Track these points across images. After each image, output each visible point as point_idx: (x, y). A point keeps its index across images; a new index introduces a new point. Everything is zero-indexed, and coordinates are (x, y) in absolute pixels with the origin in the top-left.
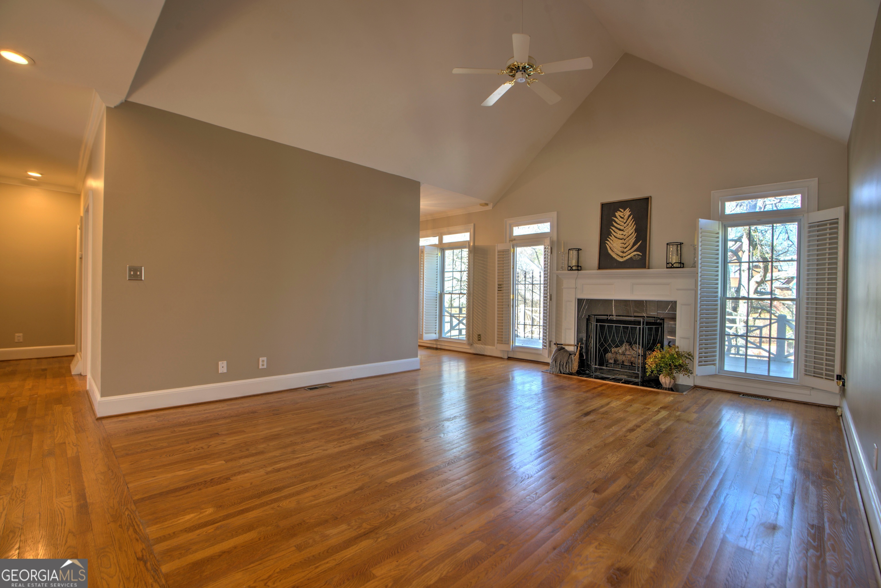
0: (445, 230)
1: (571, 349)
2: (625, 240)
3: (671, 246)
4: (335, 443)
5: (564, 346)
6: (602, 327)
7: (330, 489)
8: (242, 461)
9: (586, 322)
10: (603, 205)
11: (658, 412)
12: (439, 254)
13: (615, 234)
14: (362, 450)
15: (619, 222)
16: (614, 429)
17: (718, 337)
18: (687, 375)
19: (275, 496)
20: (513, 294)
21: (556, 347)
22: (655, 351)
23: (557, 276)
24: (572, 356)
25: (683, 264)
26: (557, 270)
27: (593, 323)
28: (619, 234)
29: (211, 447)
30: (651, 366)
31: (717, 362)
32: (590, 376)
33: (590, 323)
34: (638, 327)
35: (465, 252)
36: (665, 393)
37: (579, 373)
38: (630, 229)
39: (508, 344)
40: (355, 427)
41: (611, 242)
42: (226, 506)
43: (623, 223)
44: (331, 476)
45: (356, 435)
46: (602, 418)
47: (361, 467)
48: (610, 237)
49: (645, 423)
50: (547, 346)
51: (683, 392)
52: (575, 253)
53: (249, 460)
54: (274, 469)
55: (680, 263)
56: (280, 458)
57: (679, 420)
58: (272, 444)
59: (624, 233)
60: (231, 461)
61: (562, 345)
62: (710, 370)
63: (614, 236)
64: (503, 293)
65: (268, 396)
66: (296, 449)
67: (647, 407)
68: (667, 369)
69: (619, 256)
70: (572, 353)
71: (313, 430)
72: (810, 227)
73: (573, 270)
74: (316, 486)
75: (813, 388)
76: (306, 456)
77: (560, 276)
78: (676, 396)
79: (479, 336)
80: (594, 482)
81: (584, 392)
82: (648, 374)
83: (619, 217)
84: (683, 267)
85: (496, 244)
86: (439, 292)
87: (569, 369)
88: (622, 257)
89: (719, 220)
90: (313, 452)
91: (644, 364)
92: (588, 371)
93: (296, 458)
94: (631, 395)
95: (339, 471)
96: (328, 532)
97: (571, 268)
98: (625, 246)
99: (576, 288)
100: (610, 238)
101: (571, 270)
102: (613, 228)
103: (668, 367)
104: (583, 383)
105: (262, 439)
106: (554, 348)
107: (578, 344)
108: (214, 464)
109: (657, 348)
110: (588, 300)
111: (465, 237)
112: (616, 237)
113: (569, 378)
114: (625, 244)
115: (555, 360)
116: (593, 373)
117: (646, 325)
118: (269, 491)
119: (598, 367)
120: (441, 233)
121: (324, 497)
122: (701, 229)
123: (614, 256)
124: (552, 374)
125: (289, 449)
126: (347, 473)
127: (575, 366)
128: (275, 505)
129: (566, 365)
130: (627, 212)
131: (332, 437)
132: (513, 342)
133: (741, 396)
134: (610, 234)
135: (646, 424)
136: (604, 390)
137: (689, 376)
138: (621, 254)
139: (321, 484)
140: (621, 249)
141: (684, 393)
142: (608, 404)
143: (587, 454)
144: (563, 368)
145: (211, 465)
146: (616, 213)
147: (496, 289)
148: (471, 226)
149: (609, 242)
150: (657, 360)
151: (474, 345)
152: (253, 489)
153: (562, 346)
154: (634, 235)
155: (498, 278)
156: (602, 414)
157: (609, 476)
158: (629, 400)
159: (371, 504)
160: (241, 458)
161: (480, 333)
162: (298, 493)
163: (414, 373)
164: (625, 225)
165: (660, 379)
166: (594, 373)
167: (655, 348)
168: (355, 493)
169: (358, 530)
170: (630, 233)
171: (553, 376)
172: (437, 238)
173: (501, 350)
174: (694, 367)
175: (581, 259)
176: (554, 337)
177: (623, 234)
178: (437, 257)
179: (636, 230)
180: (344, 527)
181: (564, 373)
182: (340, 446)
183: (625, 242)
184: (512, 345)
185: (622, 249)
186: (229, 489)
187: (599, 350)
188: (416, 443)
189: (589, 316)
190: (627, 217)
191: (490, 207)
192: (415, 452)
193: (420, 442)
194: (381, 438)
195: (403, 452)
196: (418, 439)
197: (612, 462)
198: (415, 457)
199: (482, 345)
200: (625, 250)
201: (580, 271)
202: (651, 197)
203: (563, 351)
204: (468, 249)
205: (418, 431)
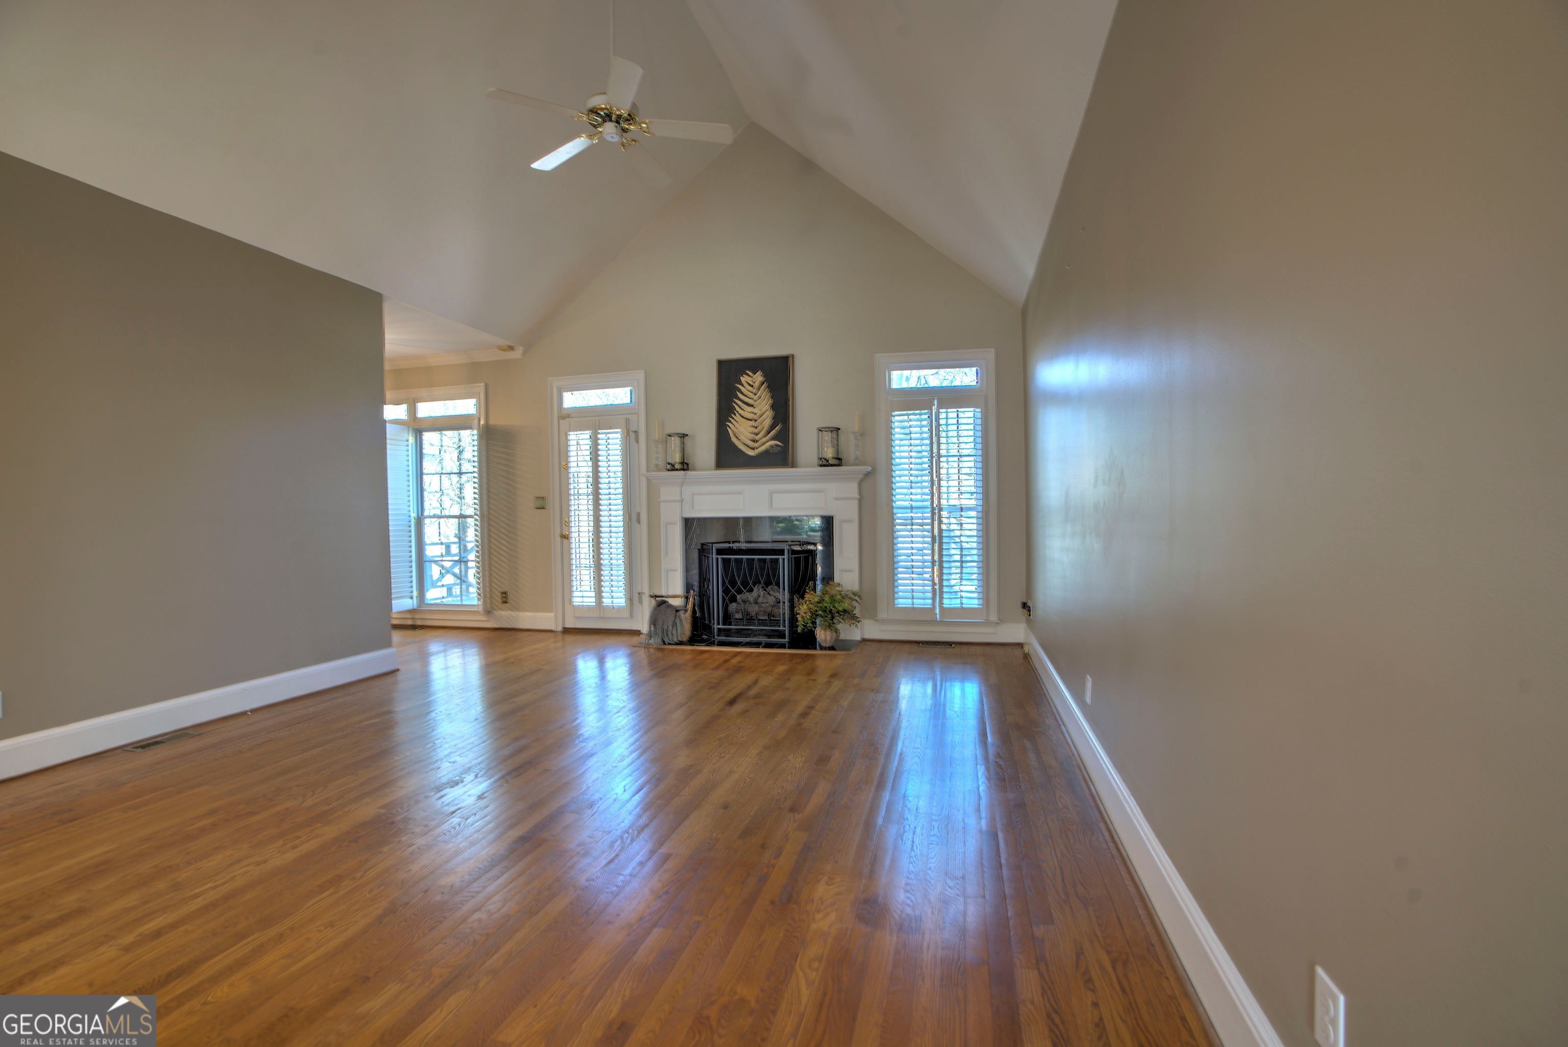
0: (423, 392)
1: (677, 602)
2: (756, 421)
3: (824, 433)
4: (280, 843)
5: (666, 599)
6: (726, 562)
7: (319, 931)
9: (698, 554)
10: (721, 364)
11: (829, 683)
12: (411, 440)
13: (740, 411)
15: (746, 392)
16: (780, 717)
18: (855, 625)
21: (654, 601)
22: (807, 592)
23: (648, 479)
24: (681, 613)
25: (841, 460)
26: (648, 470)
27: (710, 556)
28: (747, 412)
30: (805, 615)
32: (711, 644)
33: (705, 556)
34: (781, 557)
35: (469, 438)
36: (826, 655)
37: (692, 641)
38: (763, 404)
40: (308, 803)
41: (736, 424)
43: (752, 395)
44: (305, 907)
45: (321, 817)
46: (757, 705)
47: (368, 873)
48: (733, 416)
49: (818, 702)
51: (851, 650)
52: (676, 441)
54: (140, 935)
55: (837, 459)
57: (860, 690)
59: (755, 411)
61: (662, 597)
63: (740, 415)
66: (179, 881)
67: (811, 678)
68: (827, 618)
69: (748, 446)
70: (679, 609)
71: (203, 831)
73: (677, 470)
74: (281, 937)
76: (217, 887)
77: (653, 481)
78: (844, 657)
79: (504, 595)
80: (786, 798)
81: (711, 670)
82: (798, 629)
83: (746, 385)
84: (841, 465)
86: (413, 515)
87: (677, 635)
88: (753, 449)
90: (230, 875)
91: (793, 615)
92: (706, 635)
94: (783, 664)
95: (320, 894)
96: (363, 1010)
97: (673, 466)
98: (756, 431)
99: (682, 501)
100: (733, 418)
101: (673, 469)
102: (738, 402)
103: (828, 615)
104: (705, 656)
105: (60, 883)
106: (650, 605)
107: (688, 592)
109: (809, 588)
110: (699, 519)
111: (467, 406)
112: (742, 417)
113: (680, 650)
114: (756, 428)
115: (654, 623)
116: (714, 637)
117: (792, 555)
119: (723, 627)
120: (413, 399)
121: (314, 951)
123: (741, 447)
124: (651, 648)
125: (162, 885)
126: (341, 893)
127: (685, 628)
128: (196, 1003)
129: (672, 630)
130: (759, 377)
131: (264, 834)
132: (570, 601)
133: (921, 645)
134: (732, 411)
135: (820, 704)
136: (741, 662)
138: (751, 444)
139: (292, 929)
140: (751, 436)
141: (854, 652)
142: (756, 682)
143: (759, 762)
144: (667, 636)
146: (741, 377)
148: (481, 387)
149: (732, 423)
150: (811, 606)
151: (495, 612)
153: (664, 599)
154: (770, 414)
156: (754, 698)
157: (802, 784)
158: (783, 672)
159: (430, 931)
161: (506, 589)
162: (241, 964)
164: (756, 398)
165: (816, 635)
166: (716, 637)
167: (807, 588)
168: (381, 923)
169: (426, 985)
170: (764, 410)
171: (652, 651)
172: (405, 406)
175: (688, 449)
176: (645, 585)
177: (752, 413)
178: (408, 446)
179: (773, 407)
180: (393, 988)
181: (670, 644)
182: (295, 847)
183: (756, 425)
184: (570, 606)
185: (753, 436)
187: (724, 599)
188: (463, 805)
189: (703, 545)
190: (757, 385)
191: (517, 354)
192: (469, 820)
193: (469, 801)
194: (382, 811)
195: (445, 826)
196: (463, 797)
197: (797, 765)
198: (473, 830)
199: (511, 610)
200: (757, 438)
201: (689, 473)
202: (793, 356)
203: (663, 606)
204: (475, 432)
205: (454, 784)
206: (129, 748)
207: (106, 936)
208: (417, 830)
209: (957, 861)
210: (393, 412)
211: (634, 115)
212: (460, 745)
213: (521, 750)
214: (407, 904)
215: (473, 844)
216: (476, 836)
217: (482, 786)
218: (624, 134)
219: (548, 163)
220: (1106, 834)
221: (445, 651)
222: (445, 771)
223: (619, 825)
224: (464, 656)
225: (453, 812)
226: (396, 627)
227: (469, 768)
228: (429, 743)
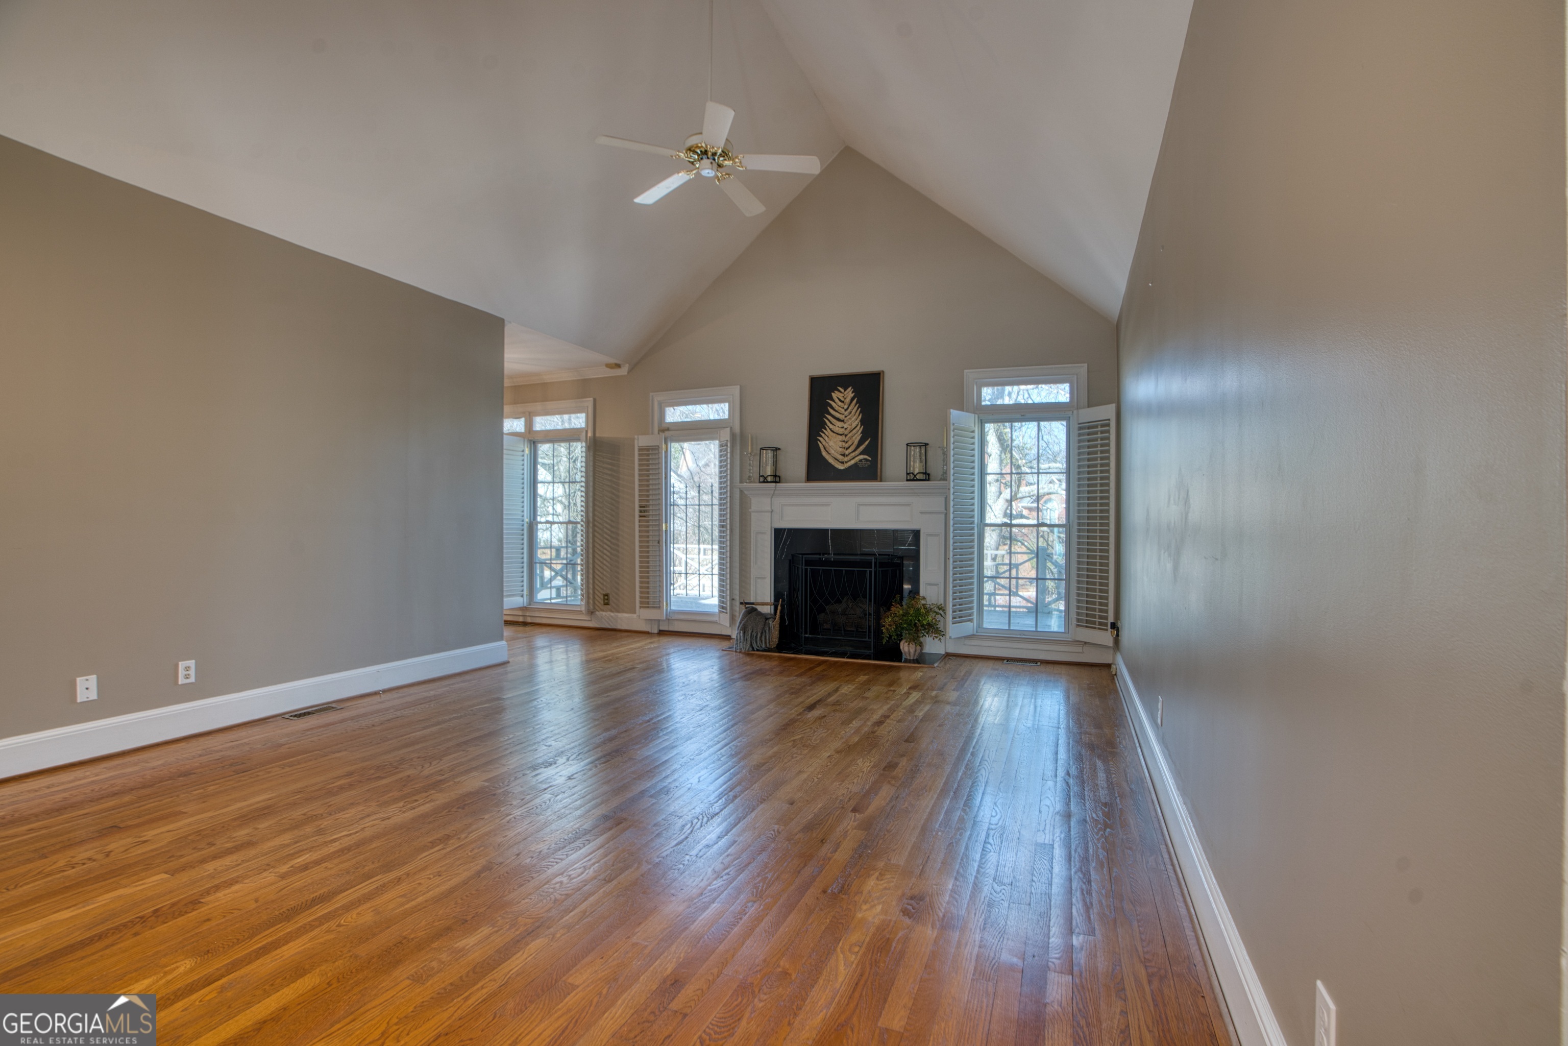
0: (538, 406)
1: (767, 610)
2: (846, 435)
3: (913, 448)
4: (401, 804)
5: (755, 606)
6: (815, 573)
7: (430, 879)
8: (210, 867)
9: (787, 565)
10: (814, 380)
11: (908, 694)
12: (527, 451)
13: (831, 426)
14: (458, 808)
15: (837, 408)
16: (855, 724)
17: (975, 580)
18: (938, 639)
19: (321, 911)
20: (666, 522)
21: (744, 607)
22: (893, 605)
23: (741, 492)
24: (770, 620)
25: (929, 475)
26: (741, 482)
27: (800, 567)
28: (837, 426)
29: (112, 854)
30: (890, 627)
31: (975, 616)
32: (799, 651)
33: (795, 566)
34: (868, 570)
35: (579, 449)
36: (909, 667)
37: (780, 648)
38: (853, 419)
39: (659, 607)
40: (426, 772)
41: (826, 438)
42: (221, 949)
43: (843, 410)
44: (419, 858)
45: (435, 785)
46: (834, 711)
47: (471, 834)
48: (824, 431)
49: (894, 711)
50: (728, 608)
51: (934, 663)
52: (770, 454)
53: (228, 861)
54: (292, 867)
55: (925, 473)
56: (295, 846)
57: (937, 702)
58: (263, 825)
59: (845, 426)
60: (184, 870)
61: (753, 604)
62: (968, 628)
63: (830, 429)
64: (648, 521)
65: (202, 739)
66: (322, 826)
67: (891, 689)
68: (911, 631)
69: (838, 460)
70: (769, 617)
71: (342, 789)
72: (1080, 429)
73: (768, 482)
74: (399, 880)
75: (1085, 643)
76: (350, 835)
77: (746, 492)
78: (926, 670)
79: (606, 597)
80: (850, 799)
81: (796, 676)
82: (884, 641)
83: (837, 400)
84: (929, 480)
85: (636, 437)
86: (527, 520)
87: (766, 642)
88: (842, 463)
89: (975, 413)
90: (363, 826)
91: (879, 626)
92: (793, 642)
93: (332, 840)
94: (865, 675)
95: (431, 848)
96: (460, 944)
97: (765, 478)
98: (847, 445)
99: (772, 511)
100: (824, 433)
101: (765, 481)
102: (829, 417)
103: (913, 628)
104: (792, 662)
105: (235, 819)
106: (740, 611)
107: (777, 599)
108: (143, 884)
109: (896, 601)
110: (790, 530)
111: (578, 421)
112: (833, 431)
113: (769, 656)
114: (846, 442)
115: (744, 629)
116: (801, 646)
117: (879, 567)
118: (304, 905)
119: (810, 635)
120: (530, 413)
121: (424, 894)
122: (953, 424)
123: (831, 461)
124: (740, 652)
125: (309, 829)
126: (448, 850)
127: (774, 637)
128: (332, 924)
129: (761, 637)
130: (849, 393)
131: (389, 795)
132: (667, 605)
133: (1005, 661)
134: (823, 426)
135: (895, 713)
136: (824, 670)
137: (940, 639)
138: (840, 458)
139: (408, 874)
140: (841, 449)
141: (936, 665)
142: (837, 690)
143: (829, 763)
144: (756, 642)
145: (136, 886)
146: (832, 393)
147: (637, 513)
148: (589, 402)
149: (823, 438)
150: (897, 619)
151: (597, 613)
152: (267, 909)
153: (753, 606)
154: (860, 429)
155: (640, 496)
156: (833, 705)
157: (867, 787)
158: (865, 681)
159: (519, 887)
160: (203, 861)
161: (608, 592)
162: (368, 898)
163: (499, 670)
164: (846, 413)
165: (901, 648)
166: (803, 645)
167: (893, 601)
168: (479, 877)
169: (513, 930)
170: (854, 425)
171: (741, 655)
172: (523, 420)
173: (646, 620)
174: (947, 626)
175: (781, 464)
176: (737, 592)
177: (843, 427)
178: (523, 456)
179: (863, 422)
180: (485, 930)
181: (758, 650)
182: (413, 808)
183: (846, 439)
184: (667, 610)
185: (843, 450)
186: (208, 920)
187: (812, 609)
188: (554, 783)
189: (793, 556)
190: (848, 400)
191: (623, 371)
192: (558, 797)
193: (560, 780)
194: (486, 784)
195: (538, 801)
196: (555, 777)
197: (865, 769)
198: (561, 806)
199: (612, 611)
200: (847, 452)
201: (778, 484)
202: (883, 372)
203: (754, 613)
204: (584, 444)
205: (548, 764)
206: (286, 716)
207: (268, 865)
208: (515, 803)
209: (1006, 869)
210: (513, 425)
211: (729, 151)
212: (556, 732)
213: (611, 739)
214: (501, 863)
215: (560, 817)
216: (563, 811)
217: (574, 767)
218: (719, 169)
219: (650, 197)
220: (1166, 856)
221: (550, 646)
222: (542, 753)
223: (690, 811)
224: (567, 651)
225: (545, 789)
226: (508, 623)
227: (562, 752)
228: (529, 727)
